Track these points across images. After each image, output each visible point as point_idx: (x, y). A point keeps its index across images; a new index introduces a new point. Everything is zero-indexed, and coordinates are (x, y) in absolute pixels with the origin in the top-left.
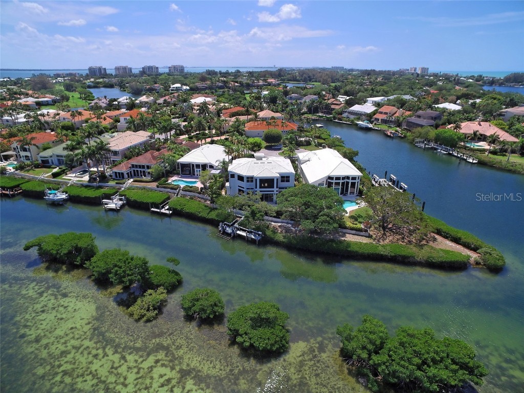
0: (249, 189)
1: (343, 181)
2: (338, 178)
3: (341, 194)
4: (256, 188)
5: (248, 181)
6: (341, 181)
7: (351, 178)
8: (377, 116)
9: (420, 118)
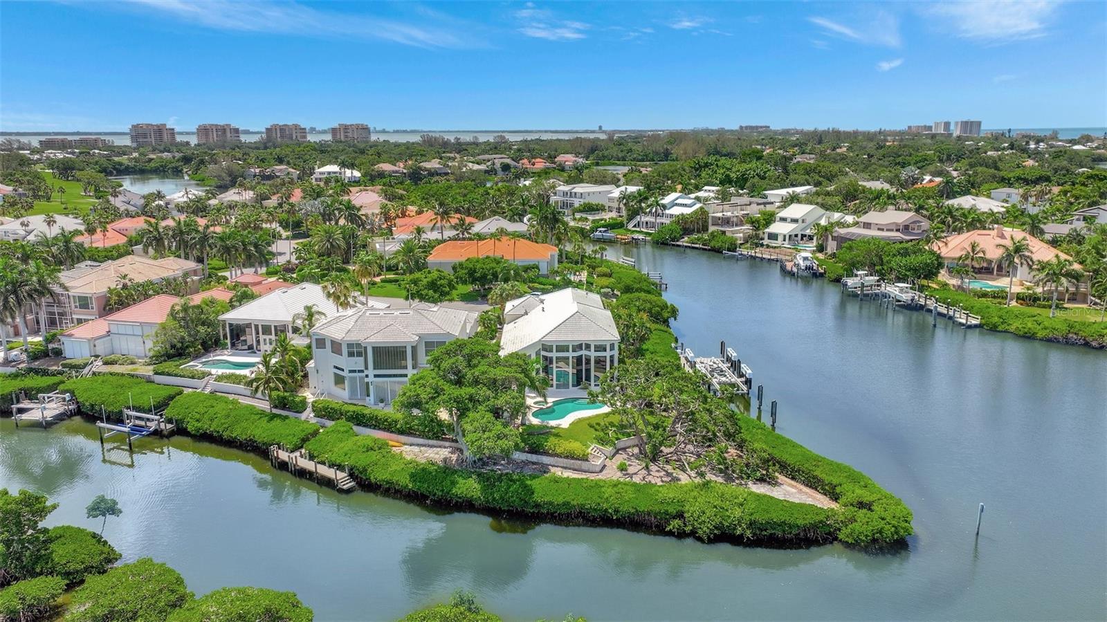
0: (354, 371)
1: (576, 354)
2: (561, 348)
3: (573, 386)
4: (367, 368)
5: (351, 354)
6: (571, 354)
7: (593, 348)
8: (774, 228)
9: (870, 228)
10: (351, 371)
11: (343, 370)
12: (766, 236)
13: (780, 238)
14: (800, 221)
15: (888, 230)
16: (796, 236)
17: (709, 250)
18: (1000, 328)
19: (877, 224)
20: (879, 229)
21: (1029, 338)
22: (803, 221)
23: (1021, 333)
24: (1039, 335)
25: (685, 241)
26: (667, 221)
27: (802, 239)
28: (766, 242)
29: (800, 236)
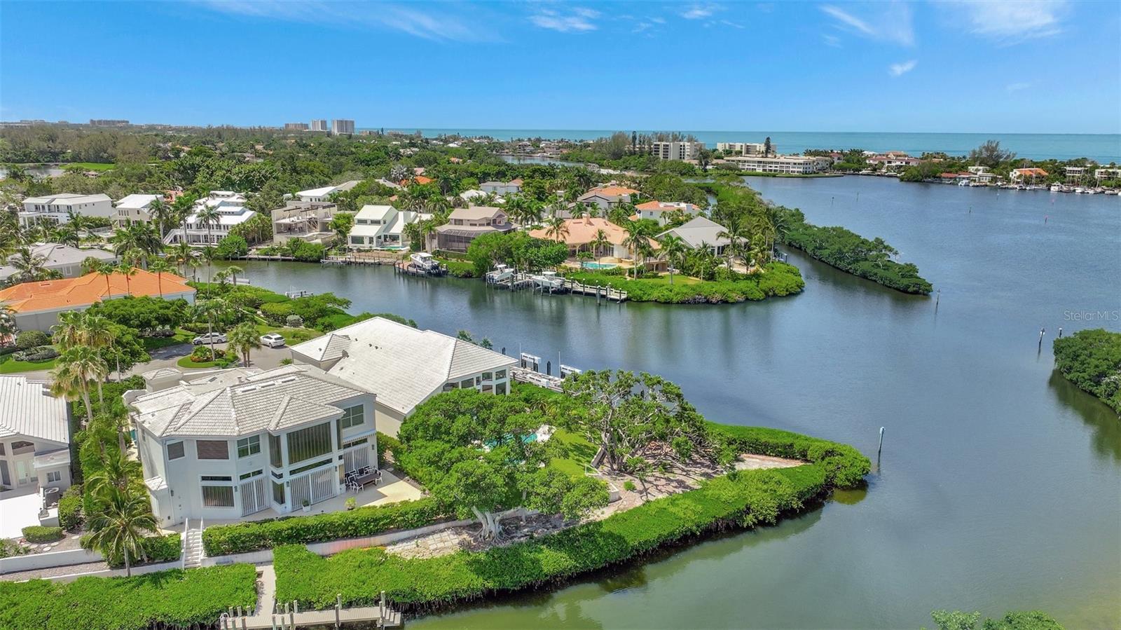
0: (248, 476)
4: (277, 465)
5: (242, 453)
8: (356, 230)
9: (462, 225)
10: (242, 477)
11: (228, 479)
12: (350, 240)
13: (366, 241)
14: (382, 222)
15: (480, 225)
16: (380, 237)
17: (294, 260)
18: (644, 299)
19: (468, 220)
20: (471, 225)
21: (669, 303)
22: (385, 223)
23: (663, 300)
24: (675, 300)
25: (253, 253)
26: (224, 233)
27: (385, 240)
28: (350, 245)
29: (383, 237)
